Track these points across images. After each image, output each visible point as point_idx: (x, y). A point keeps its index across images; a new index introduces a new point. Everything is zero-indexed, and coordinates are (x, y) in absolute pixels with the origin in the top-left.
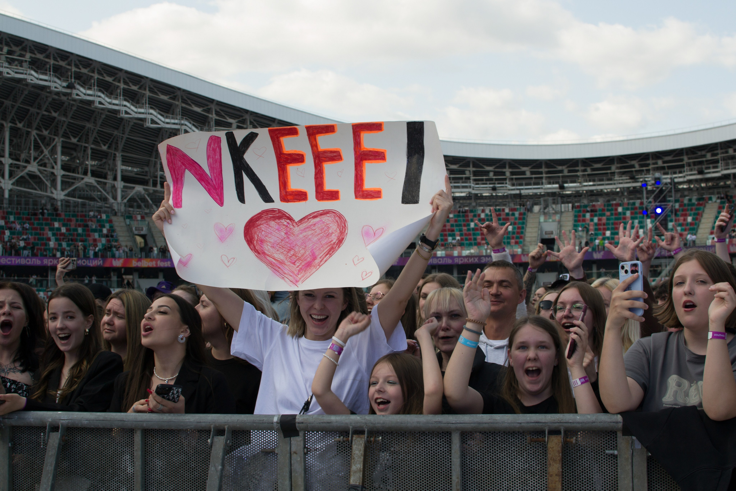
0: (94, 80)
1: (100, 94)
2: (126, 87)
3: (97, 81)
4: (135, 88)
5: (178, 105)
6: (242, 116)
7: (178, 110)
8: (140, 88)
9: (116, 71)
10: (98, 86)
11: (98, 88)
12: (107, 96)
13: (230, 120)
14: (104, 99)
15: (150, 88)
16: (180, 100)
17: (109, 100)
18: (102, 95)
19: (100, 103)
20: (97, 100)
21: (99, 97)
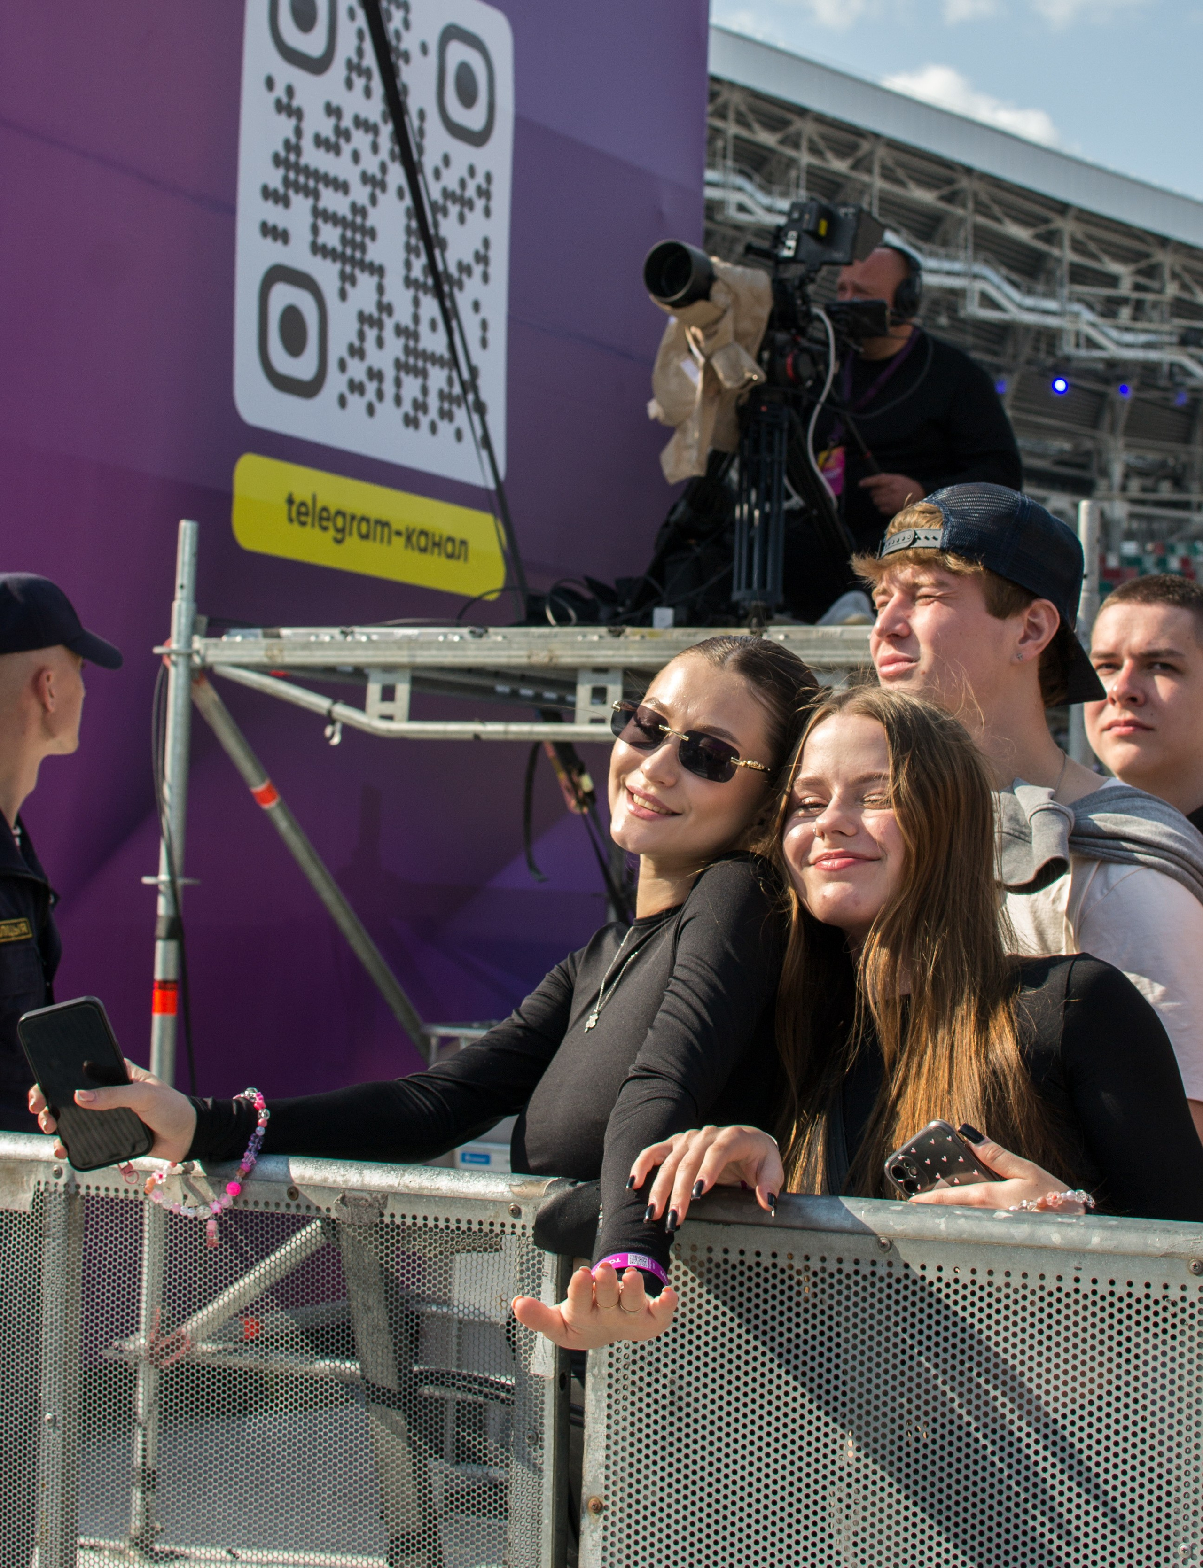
0: (725, 141)
1: (740, 181)
2: (815, 161)
3: (736, 146)
4: (840, 165)
5: (961, 221)
6: (1147, 256)
7: (965, 234)
8: (854, 167)
9: (789, 116)
10: (736, 160)
11: (738, 166)
12: (762, 188)
13: (1114, 267)
14: (752, 196)
15: (884, 167)
16: (970, 205)
17: (766, 200)
18: (748, 186)
19: (742, 208)
20: (734, 197)
21: (740, 189)
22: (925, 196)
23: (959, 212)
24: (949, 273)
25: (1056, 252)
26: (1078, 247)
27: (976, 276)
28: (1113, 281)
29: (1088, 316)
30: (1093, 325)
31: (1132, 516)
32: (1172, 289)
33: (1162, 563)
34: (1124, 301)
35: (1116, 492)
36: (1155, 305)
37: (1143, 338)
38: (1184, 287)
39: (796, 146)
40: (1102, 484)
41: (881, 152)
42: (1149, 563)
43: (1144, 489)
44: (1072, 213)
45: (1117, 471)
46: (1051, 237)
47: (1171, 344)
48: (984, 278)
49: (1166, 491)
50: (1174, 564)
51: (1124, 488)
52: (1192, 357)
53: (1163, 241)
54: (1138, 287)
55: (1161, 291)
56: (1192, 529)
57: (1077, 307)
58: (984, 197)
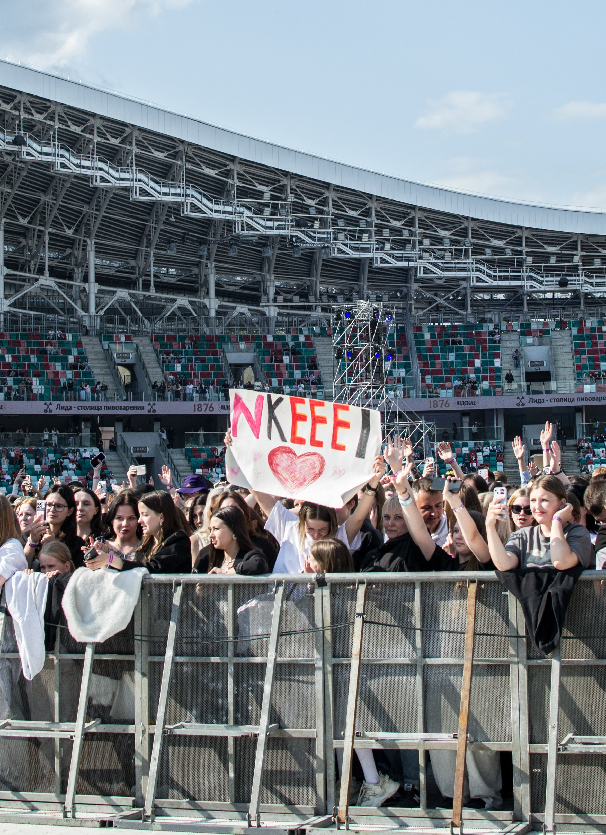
22: (160, 155)
23: (179, 163)
24: (175, 195)
25: (230, 181)
26: (241, 177)
27: (188, 196)
28: (260, 194)
29: (248, 213)
30: (251, 218)
31: (279, 314)
32: (291, 198)
33: (295, 338)
34: (267, 205)
35: (271, 303)
36: (283, 206)
37: (277, 224)
38: (298, 196)
39: (91, 133)
40: (264, 298)
41: (136, 133)
42: (289, 339)
43: (285, 300)
44: (237, 161)
45: (272, 292)
46: (228, 174)
47: (292, 226)
48: (193, 196)
49: (297, 301)
50: (302, 339)
51: (275, 300)
52: (303, 232)
53: (286, 174)
54: (273, 197)
55: (285, 200)
56: (312, 320)
57: (242, 209)
58: (191, 154)
